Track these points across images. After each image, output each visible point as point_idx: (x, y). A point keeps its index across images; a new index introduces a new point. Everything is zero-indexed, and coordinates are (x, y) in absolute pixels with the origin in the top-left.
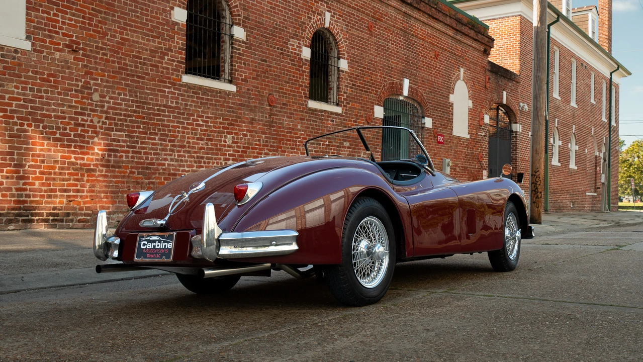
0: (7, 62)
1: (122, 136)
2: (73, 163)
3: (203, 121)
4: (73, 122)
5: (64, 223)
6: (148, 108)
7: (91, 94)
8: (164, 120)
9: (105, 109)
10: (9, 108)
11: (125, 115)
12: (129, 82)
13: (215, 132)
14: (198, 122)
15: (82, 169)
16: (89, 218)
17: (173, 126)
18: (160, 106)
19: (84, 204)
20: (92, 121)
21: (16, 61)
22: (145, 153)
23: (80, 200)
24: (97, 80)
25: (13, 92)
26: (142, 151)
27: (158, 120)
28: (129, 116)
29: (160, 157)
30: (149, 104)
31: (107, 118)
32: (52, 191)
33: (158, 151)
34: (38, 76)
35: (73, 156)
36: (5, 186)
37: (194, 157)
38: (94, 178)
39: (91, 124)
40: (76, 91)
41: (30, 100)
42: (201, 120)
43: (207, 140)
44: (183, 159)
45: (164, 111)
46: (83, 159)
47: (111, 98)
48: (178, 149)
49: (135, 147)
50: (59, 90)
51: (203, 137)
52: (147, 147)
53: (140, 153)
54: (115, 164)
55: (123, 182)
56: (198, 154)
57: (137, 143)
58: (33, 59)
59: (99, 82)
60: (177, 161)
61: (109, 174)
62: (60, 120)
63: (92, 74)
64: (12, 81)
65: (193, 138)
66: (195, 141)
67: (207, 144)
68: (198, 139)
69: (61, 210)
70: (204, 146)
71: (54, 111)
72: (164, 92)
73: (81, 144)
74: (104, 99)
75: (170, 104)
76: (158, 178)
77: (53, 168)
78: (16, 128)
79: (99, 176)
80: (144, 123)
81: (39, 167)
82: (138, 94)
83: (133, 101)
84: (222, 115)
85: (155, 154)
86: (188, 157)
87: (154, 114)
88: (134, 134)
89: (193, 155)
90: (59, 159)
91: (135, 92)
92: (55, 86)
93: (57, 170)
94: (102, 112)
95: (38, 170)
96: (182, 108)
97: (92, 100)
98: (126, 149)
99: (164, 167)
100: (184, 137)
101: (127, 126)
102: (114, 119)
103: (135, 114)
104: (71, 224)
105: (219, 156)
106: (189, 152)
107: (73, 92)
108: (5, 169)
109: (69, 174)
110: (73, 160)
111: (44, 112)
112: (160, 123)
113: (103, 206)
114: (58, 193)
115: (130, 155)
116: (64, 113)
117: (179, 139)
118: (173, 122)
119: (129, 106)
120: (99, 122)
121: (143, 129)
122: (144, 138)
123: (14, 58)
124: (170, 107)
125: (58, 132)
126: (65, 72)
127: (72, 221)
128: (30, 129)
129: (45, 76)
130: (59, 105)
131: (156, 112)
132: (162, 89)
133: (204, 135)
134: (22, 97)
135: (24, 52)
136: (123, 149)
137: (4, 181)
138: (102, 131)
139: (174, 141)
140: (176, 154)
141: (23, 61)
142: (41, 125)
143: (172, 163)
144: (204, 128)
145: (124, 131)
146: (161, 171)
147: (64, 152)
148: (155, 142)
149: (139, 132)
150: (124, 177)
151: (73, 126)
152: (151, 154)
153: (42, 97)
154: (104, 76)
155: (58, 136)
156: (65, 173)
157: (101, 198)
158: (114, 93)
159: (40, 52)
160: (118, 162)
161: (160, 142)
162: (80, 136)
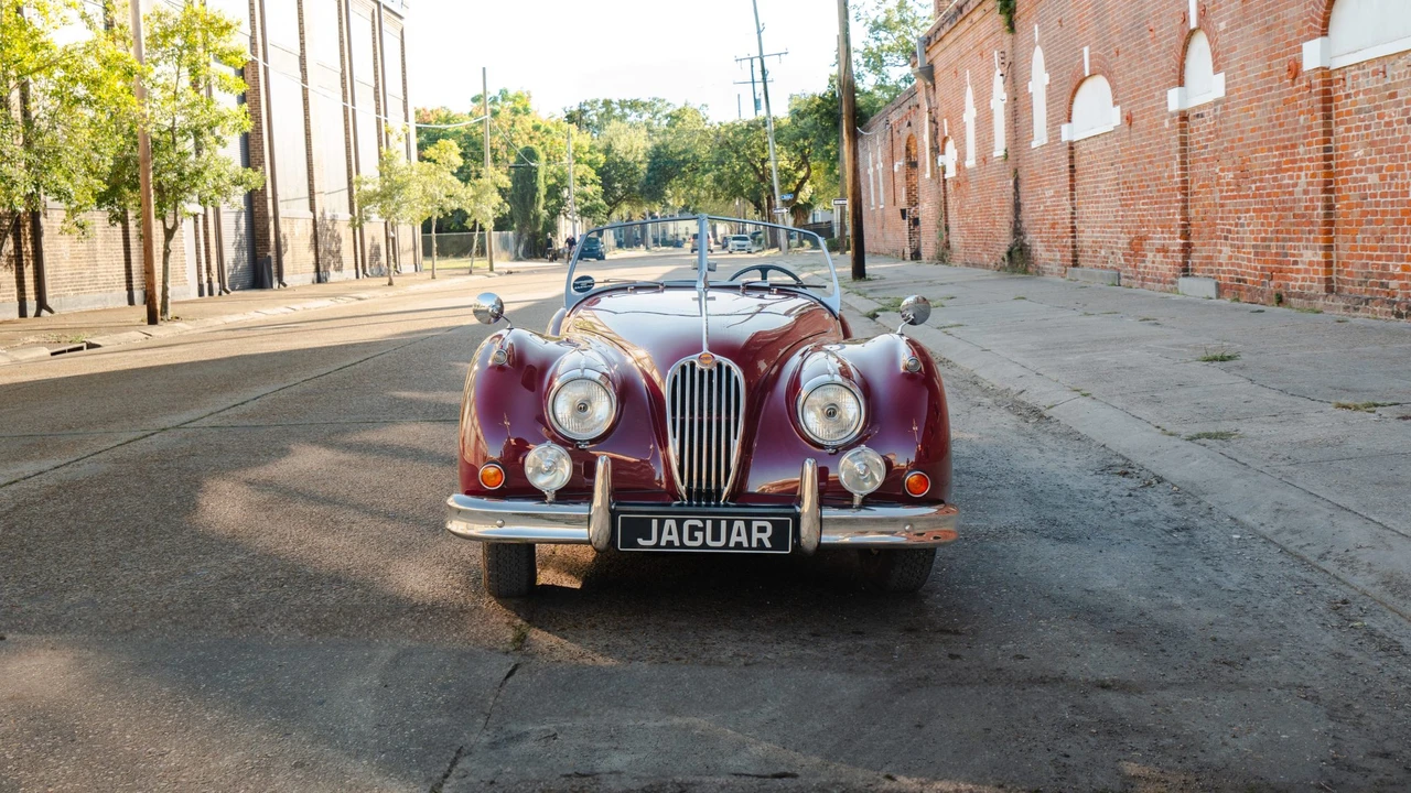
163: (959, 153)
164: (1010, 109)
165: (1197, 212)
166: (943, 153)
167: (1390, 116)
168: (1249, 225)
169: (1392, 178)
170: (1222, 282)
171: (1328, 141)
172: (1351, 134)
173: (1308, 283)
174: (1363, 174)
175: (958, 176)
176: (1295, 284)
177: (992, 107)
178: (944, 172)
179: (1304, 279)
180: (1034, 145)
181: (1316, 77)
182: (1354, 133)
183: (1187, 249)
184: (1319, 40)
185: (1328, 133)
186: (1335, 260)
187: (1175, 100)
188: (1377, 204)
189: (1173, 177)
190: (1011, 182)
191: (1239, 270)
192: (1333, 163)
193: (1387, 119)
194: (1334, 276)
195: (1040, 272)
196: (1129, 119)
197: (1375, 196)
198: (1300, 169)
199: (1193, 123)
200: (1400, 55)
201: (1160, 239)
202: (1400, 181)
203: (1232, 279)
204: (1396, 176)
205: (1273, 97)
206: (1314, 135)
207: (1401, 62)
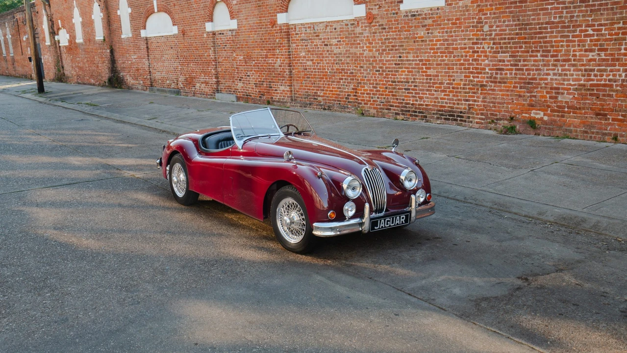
0: (434, 18)
1: (506, 57)
2: (472, 81)
3: (593, 30)
4: (471, 51)
5: (467, 123)
6: (530, 29)
7: (482, 27)
8: (546, 37)
9: (493, 36)
10: (436, 47)
11: (509, 39)
12: (513, 9)
13: (611, 40)
14: (588, 33)
15: (477, 85)
16: (483, 121)
17: (555, 42)
18: (542, 24)
19: (479, 111)
20: (483, 48)
21: (439, 15)
22: (527, 70)
23: (477, 108)
24: (487, 14)
25: (437, 36)
26: (525, 68)
27: (540, 38)
28: (512, 39)
29: (542, 72)
30: (531, 24)
31: (494, 44)
32: (459, 100)
33: (540, 67)
34: (450, 22)
35: (471, 75)
36: (435, 96)
37: (581, 70)
38: (486, 92)
39: (483, 50)
40: (473, 27)
41: (446, 39)
42: (591, 29)
43: (599, 50)
44: (568, 72)
45: (546, 28)
46: (478, 77)
47: (497, 26)
48: (562, 63)
49: (517, 65)
50: (462, 29)
51: (593, 47)
52: (529, 64)
53: (522, 70)
54: (501, 80)
55: (508, 95)
56: (587, 67)
57: (520, 61)
58: (447, 11)
59: (489, 15)
60: (560, 75)
61: (497, 89)
62: (463, 51)
63: (483, 10)
64: (437, 29)
65: (581, 50)
66: (583, 53)
67: (599, 55)
68: (586, 51)
69: (465, 114)
70: (595, 57)
71: (459, 44)
72: (547, 9)
73: (477, 66)
74: (492, 29)
75: (553, 20)
76: (540, 92)
77: (460, 84)
78: (439, 59)
79: (490, 90)
80: (525, 43)
81: (452, 84)
82: (521, 18)
83: (516, 25)
84: (622, 18)
85: (537, 70)
86: (574, 71)
87: (536, 33)
88: (517, 54)
89: (579, 68)
90: (463, 78)
91: (518, 16)
92: (460, 26)
93: (462, 86)
94: (490, 39)
95: (451, 86)
96: (567, 21)
97: (483, 31)
98: (510, 67)
99: (546, 82)
100: (569, 51)
101: (511, 48)
102: (500, 43)
103: (517, 36)
104: (471, 124)
105: (617, 67)
106: (574, 65)
107: (471, 28)
108: (435, 86)
109: (469, 88)
110: (471, 78)
111: (454, 46)
112: (542, 40)
113: (492, 114)
114: (463, 102)
115: (514, 72)
116: (465, 45)
117: (563, 53)
118: (556, 37)
119: (512, 30)
120: (488, 48)
121: (524, 48)
122: (527, 56)
123: (437, 14)
124: (553, 23)
125: (462, 59)
126: (465, 15)
127: (471, 122)
128: (446, 59)
129: (454, 21)
130: (462, 39)
131: (538, 30)
132: (545, 7)
133: (595, 45)
134: (442, 38)
135: (442, 8)
136: (508, 67)
137: (435, 93)
138: (491, 54)
139: (557, 56)
140: (560, 69)
141: (442, 14)
142: (452, 55)
143: (555, 77)
144: (595, 38)
145: (508, 52)
146: (543, 85)
147: (466, 73)
148: (537, 58)
149: (522, 52)
150: (508, 91)
151: (471, 53)
152: (533, 70)
153: (452, 36)
154: (492, 10)
155: (462, 62)
156: (466, 88)
157: (490, 107)
158: (500, 22)
159: (450, 4)
160: (504, 79)
161: (542, 58)
162: (476, 60)
163: (70, 36)
164: (106, 21)
165: (222, 69)
166: (58, 35)
167: (317, 43)
168: (252, 76)
169: (318, 63)
170: (239, 96)
171: (289, 49)
172: (299, 47)
173: (282, 97)
174: (305, 61)
175: (70, 45)
176: (276, 97)
177: (93, 18)
178: (59, 43)
179: (280, 96)
180: (123, 36)
181: (284, 26)
182: (300, 47)
183: (218, 83)
184: (285, 14)
185: (289, 46)
186: (293, 90)
187: (209, 27)
188: (312, 72)
189: (210, 56)
190: (108, 51)
191: (247, 92)
192: (291, 56)
193: (315, 43)
194: (293, 95)
195: (129, 88)
196: (183, 33)
197: (311, 69)
198: (277, 58)
199: (217, 36)
200: (320, 23)
201: (204, 78)
202: (321, 65)
203: (243, 95)
204: (320, 63)
205: (262, 31)
206: (283, 47)
207: (321, 25)
